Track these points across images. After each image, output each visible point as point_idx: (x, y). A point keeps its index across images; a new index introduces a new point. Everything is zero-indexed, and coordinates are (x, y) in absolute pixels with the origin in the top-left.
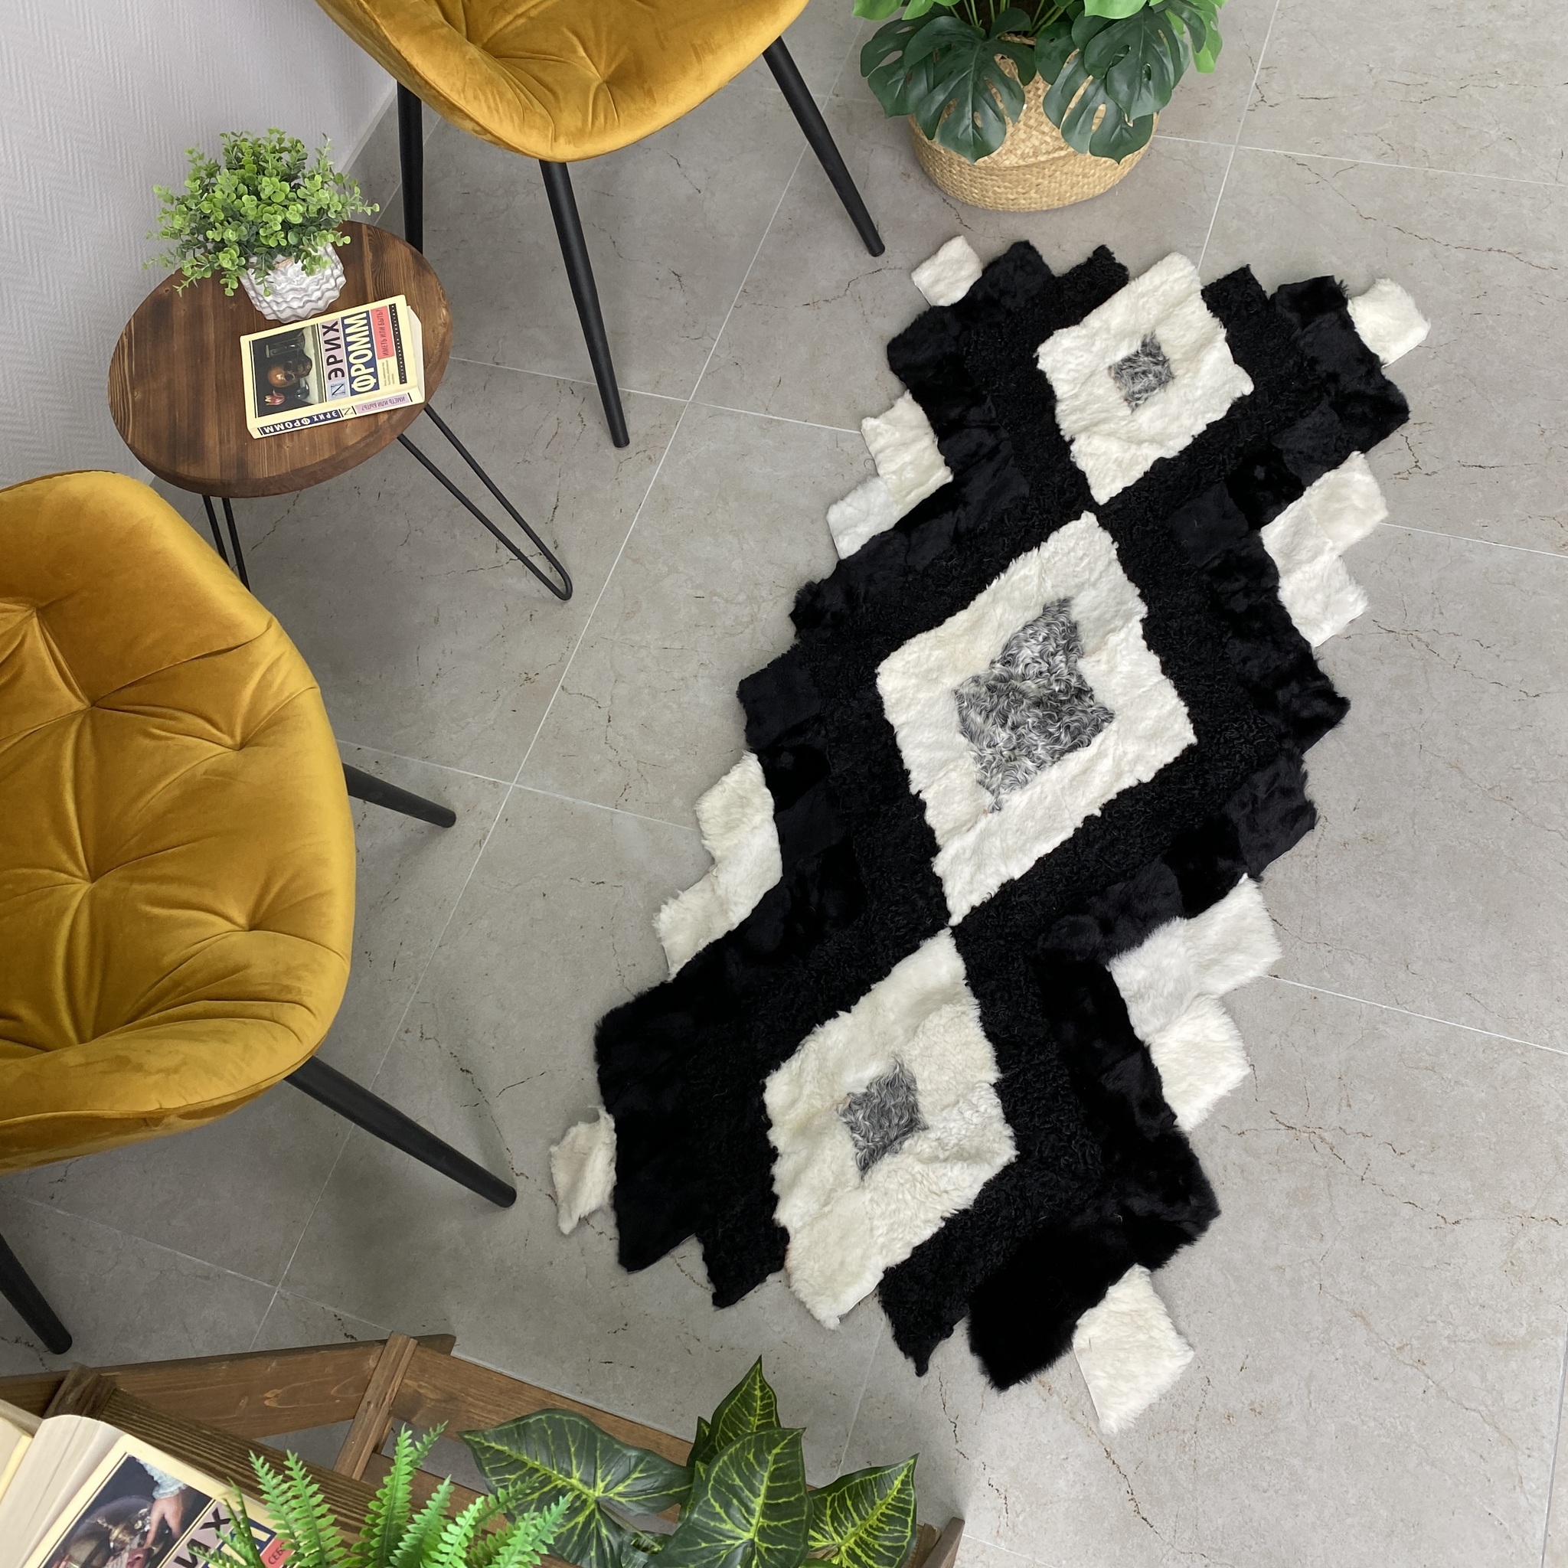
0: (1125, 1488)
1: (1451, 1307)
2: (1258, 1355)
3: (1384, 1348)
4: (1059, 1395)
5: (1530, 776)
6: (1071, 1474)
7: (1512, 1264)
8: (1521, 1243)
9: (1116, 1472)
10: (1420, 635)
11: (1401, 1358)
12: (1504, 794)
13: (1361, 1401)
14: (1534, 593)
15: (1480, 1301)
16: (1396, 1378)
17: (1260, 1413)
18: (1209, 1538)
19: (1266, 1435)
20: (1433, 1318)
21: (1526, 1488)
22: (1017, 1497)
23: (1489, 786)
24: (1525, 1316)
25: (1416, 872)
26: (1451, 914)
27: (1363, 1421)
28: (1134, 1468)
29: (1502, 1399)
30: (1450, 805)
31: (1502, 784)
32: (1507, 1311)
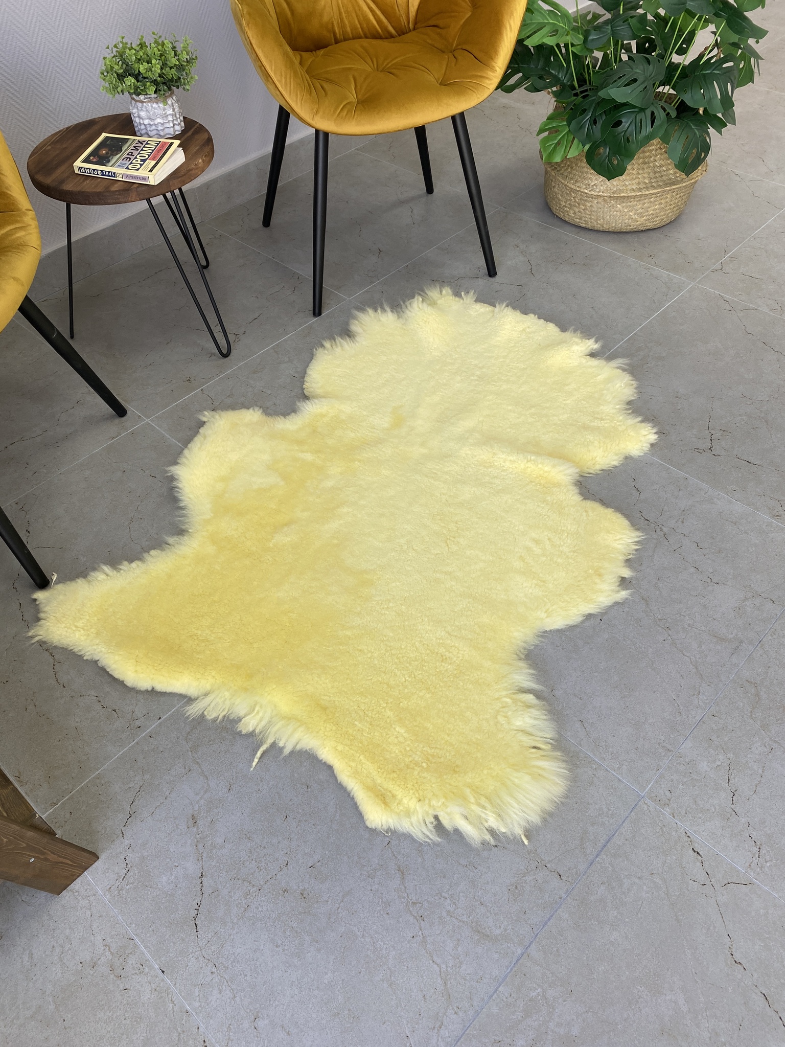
0: (198, 900)
1: (461, 894)
2: (326, 864)
3: (404, 898)
4: (198, 828)
5: (689, 622)
6: (173, 877)
7: (516, 887)
8: (529, 878)
9: (199, 889)
10: (664, 528)
11: (411, 909)
12: (667, 625)
13: (370, 922)
14: (745, 532)
15: (482, 900)
16: (401, 919)
17: (305, 898)
18: (226, 956)
19: (300, 913)
20: (446, 895)
21: (442, 1032)
22: (135, 874)
23: (659, 617)
24: (506, 923)
25: (588, 643)
26: (596, 674)
27: (363, 935)
28: (210, 892)
29: (460, 967)
30: (630, 618)
31: (669, 619)
32: (496, 914)
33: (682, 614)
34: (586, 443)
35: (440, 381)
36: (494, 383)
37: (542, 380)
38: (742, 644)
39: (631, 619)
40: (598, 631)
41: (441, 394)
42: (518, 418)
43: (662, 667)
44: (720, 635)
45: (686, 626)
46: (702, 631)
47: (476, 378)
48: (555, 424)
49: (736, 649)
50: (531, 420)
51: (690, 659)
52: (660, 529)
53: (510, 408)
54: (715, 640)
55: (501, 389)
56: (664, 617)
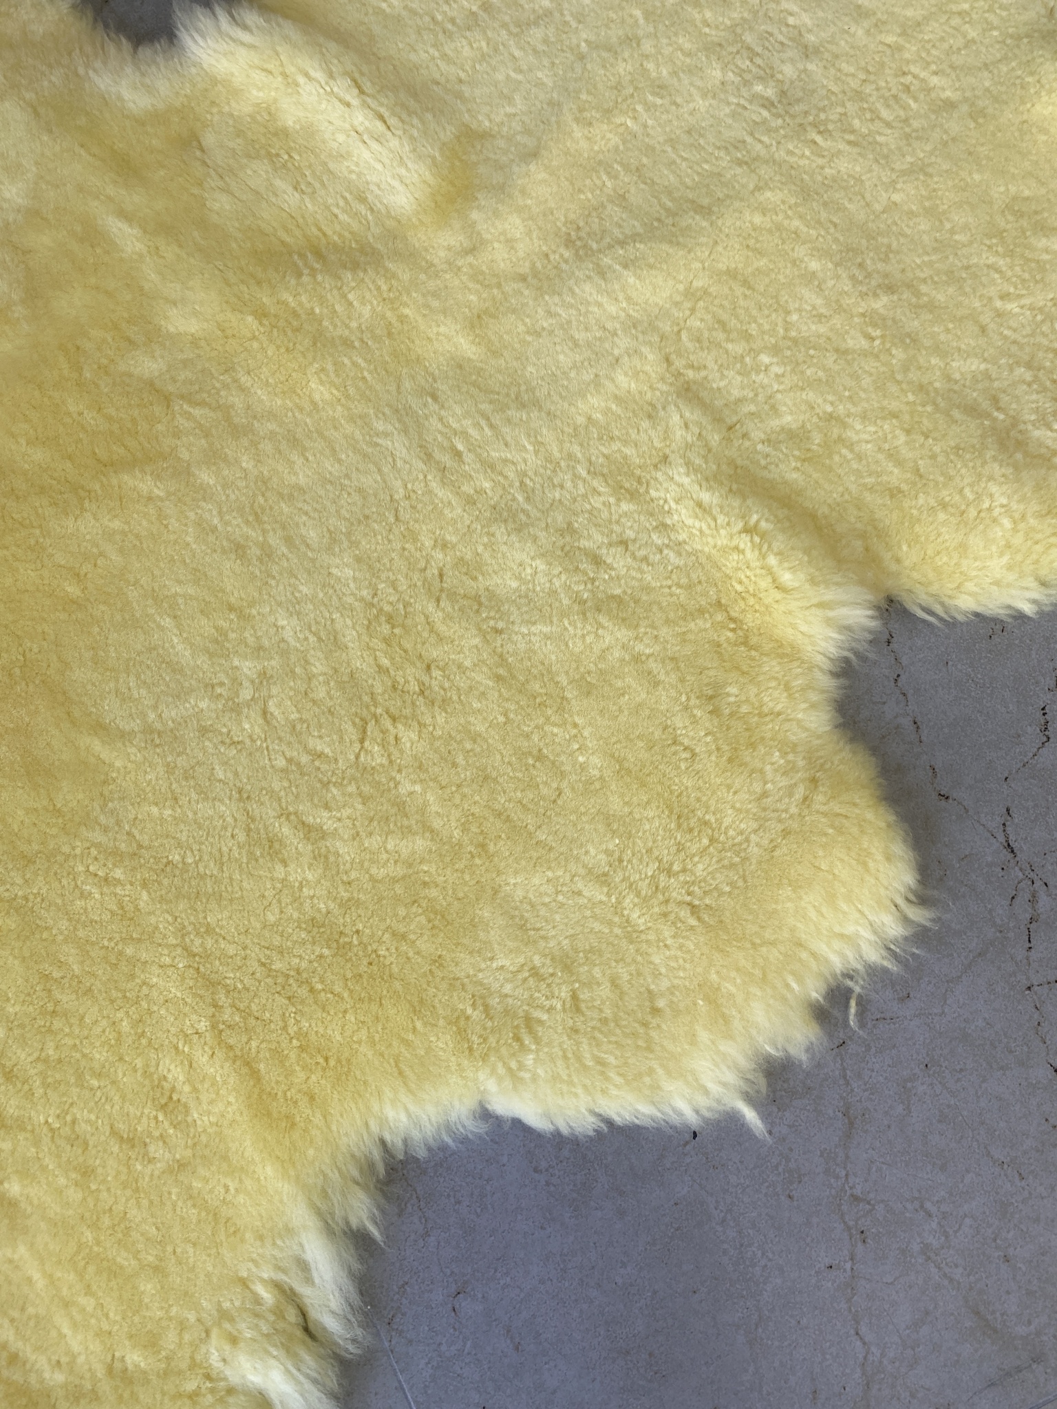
33: (928, 1205)
34: (972, 513)
35: (650, 66)
36: (819, 139)
37: (977, 177)
38: (1034, 1366)
39: (777, 1167)
40: (668, 1166)
41: (629, 123)
42: (820, 318)
43: (776, 1343)
44: (993, 1312)
45: (916, 1247)
46: (951, 1280)
47: (770, 92)
48: (921, 388)
49: (1009, 1374)
50: (855, 341)
51: (867, 1353)
52: (1028, 896)
53: (814, 265)
54: (968, 1324)
55: (827, 171)
56: (872, 1195)
